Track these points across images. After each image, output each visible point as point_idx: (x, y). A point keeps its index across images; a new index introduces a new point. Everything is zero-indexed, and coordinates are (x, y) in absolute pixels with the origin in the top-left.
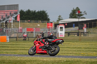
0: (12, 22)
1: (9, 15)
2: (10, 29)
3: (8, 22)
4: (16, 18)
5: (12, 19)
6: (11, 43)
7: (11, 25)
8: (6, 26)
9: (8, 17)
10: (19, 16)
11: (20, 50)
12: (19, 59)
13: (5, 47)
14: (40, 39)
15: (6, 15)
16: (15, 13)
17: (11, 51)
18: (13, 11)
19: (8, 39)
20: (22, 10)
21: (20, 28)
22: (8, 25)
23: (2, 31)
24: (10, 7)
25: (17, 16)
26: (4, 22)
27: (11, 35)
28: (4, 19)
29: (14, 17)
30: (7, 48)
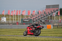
0: (55, 16)
1: (53, 11)
2: (54, 20)
3: (52, 16)
4: (57, 13)
5: (55, 14)
6: (54, 29)
7: (54, 18)
8: (51, 18)
9: (52, 13)
10: (59, 12)
11: (60, 34)
12: (59, 40)
13: (50, 32)
14: (30, 26)
15: (51, 12)
16: (56, 10)
17: (54, 35)
18: (55, 9)
19: (52, 27)
20: (61, 8)
21: (60, 20)
22: (52, 17)
23: (49, 22)
24: (54, 6)
25: (58, 12)
26: (50, 16)
27: (54, 24)
28: (50, 14)
29: (56, 12)
30: (51, 33)
